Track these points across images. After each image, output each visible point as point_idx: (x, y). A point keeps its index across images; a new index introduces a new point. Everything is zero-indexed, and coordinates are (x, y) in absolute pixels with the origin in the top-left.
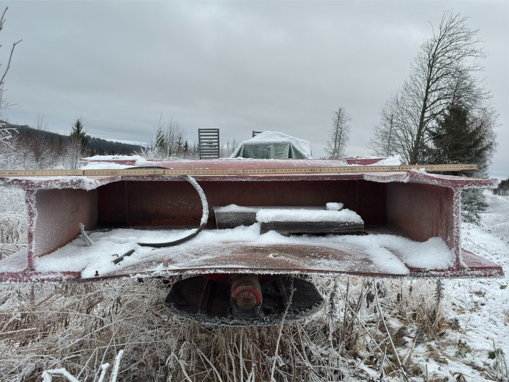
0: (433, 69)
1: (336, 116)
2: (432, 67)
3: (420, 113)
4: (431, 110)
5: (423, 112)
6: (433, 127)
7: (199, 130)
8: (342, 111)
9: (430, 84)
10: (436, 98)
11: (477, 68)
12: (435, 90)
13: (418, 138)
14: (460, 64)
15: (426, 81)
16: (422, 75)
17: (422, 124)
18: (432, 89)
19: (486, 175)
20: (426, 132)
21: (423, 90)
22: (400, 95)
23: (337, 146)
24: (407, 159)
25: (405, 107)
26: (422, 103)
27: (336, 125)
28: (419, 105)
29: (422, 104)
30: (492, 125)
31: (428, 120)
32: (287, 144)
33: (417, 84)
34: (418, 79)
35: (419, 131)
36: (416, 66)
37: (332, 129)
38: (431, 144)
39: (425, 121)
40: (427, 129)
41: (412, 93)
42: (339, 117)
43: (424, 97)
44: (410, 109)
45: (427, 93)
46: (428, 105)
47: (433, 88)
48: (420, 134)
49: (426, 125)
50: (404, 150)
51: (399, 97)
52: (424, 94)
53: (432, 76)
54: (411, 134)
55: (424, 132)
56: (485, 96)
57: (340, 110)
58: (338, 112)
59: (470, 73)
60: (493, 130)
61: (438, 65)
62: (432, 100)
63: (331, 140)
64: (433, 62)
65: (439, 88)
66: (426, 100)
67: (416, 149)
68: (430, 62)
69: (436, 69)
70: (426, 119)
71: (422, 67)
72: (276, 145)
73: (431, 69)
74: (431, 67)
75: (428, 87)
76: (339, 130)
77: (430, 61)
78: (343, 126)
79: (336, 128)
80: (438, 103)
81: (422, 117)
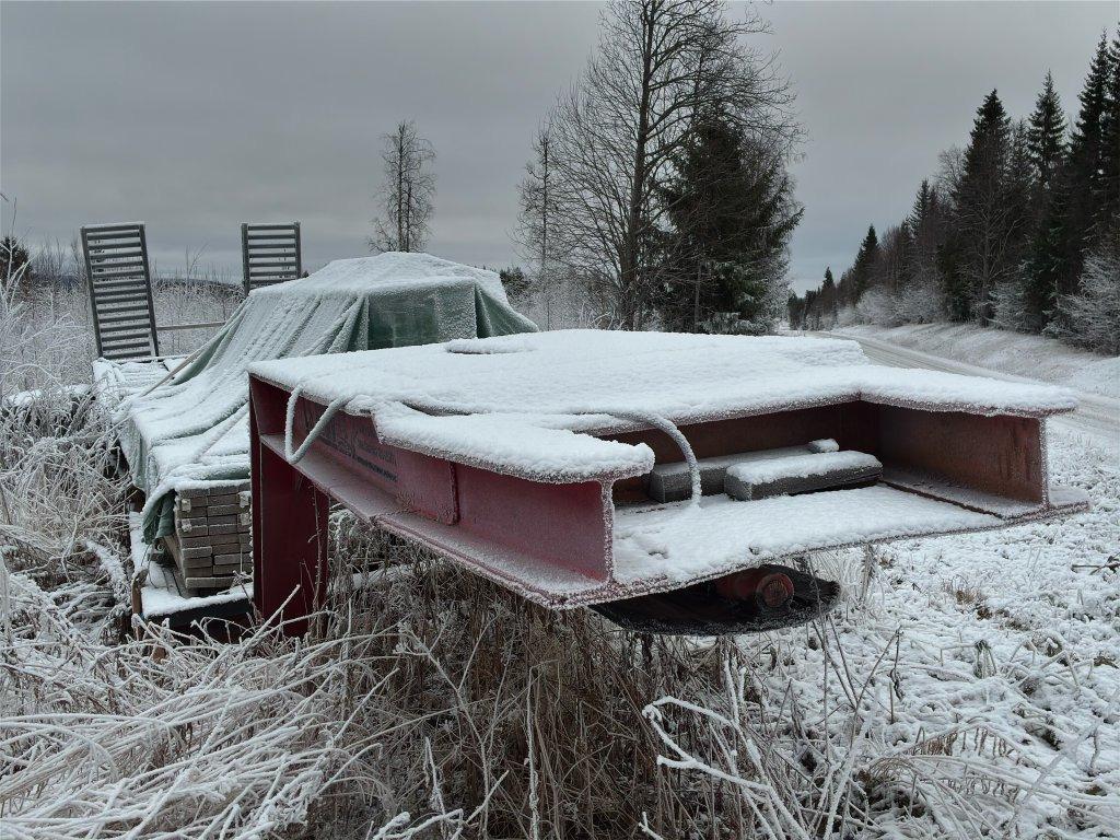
0: (656, 27)
1: (393, 148)
2: (652, 24)
3: (636, 145)
4: (658, 134)
5: (642, 140)
6: (670, 181)
7: (84, 231)
8: (407, 132)
9: (652, 67)
10: (669, 105)
11: (755, 26)
12: (665, 83)
13: (636, 210)
14: (716, 17)
15: (641, 60)
16: (630, 45)
17: (642, 172)
18: (658, 80)
19: (785, 285)
20: (652, 192)
21: (636, 82)
22: (582, 98)
23: (404, 231)
24: (615, 265)
25: (597, 130)
26: (637, 116)
27: (396, 174)
28: (632, 124)
29: (638, 121)
30: (784, 158)
31: (655, 161)
32: (470, 286)
33: (622, 68)
34: (622, 54)
35: (637, 190)
36: (613, 20)
37: (385, 185)
38: (665, 224)
39: (648, 165)
40: (654, 184)
41: (610, 92)
42: (401, 150)
43: (640, 100)
44: (610, 134)
45: (647, 90)
46: (651, 123)
47: (659, 77)
48: (638, 198)
49: (651, 175)
50: (604, 243)
51: (580, 102)
52: (640, 94)
53: (654, 45)
54: (618, 199)
55: (648, 194)
56: (778, 97)
57: (402, 130)
58: (398, 135)
59: (741, 39)
60: (787, 169)
61: (666, 19)
62: (659, 108)
63: (384, 217)
64: (654, 11)
65: (673, 77)
66: (645, 108)
67: (631, 238)
68: (645, 10)
69: (663, 30)
70: (650, 159)
71: (629, 22)
72: (445, 291)
73: (651, 29)
74: (649, 22)
75: (648, 75)
76: (405, 186)
77: (645, 7)
78: (413, 175)
79: (397, 181)
80: (674, 115)
81: (641, 154)
